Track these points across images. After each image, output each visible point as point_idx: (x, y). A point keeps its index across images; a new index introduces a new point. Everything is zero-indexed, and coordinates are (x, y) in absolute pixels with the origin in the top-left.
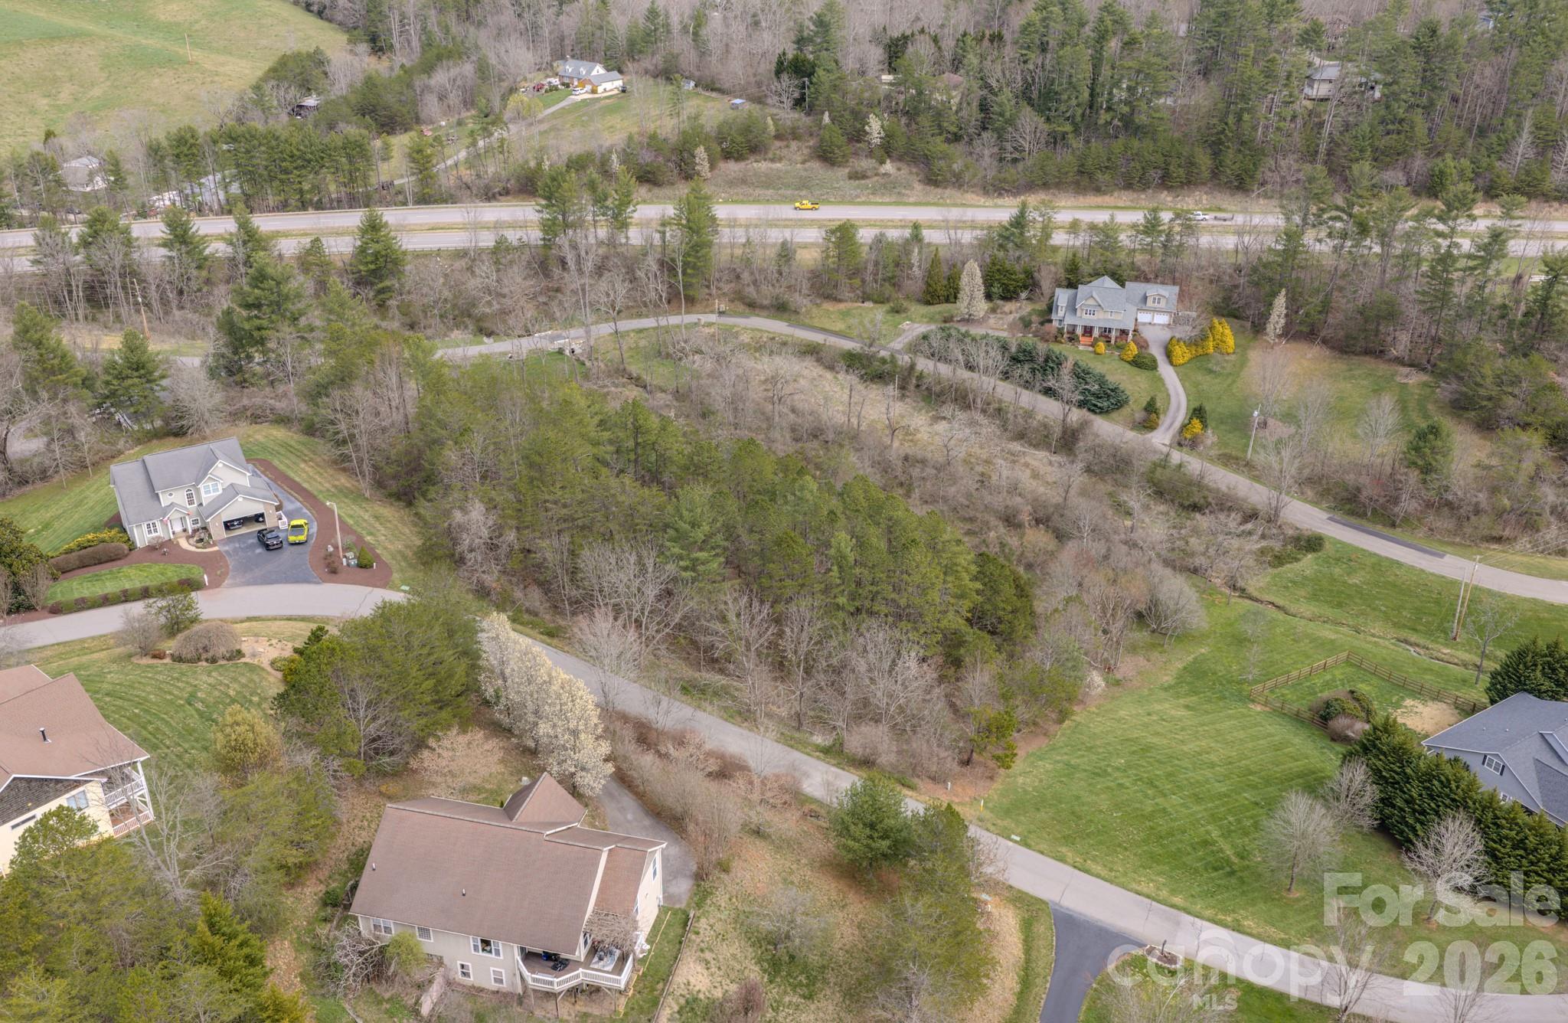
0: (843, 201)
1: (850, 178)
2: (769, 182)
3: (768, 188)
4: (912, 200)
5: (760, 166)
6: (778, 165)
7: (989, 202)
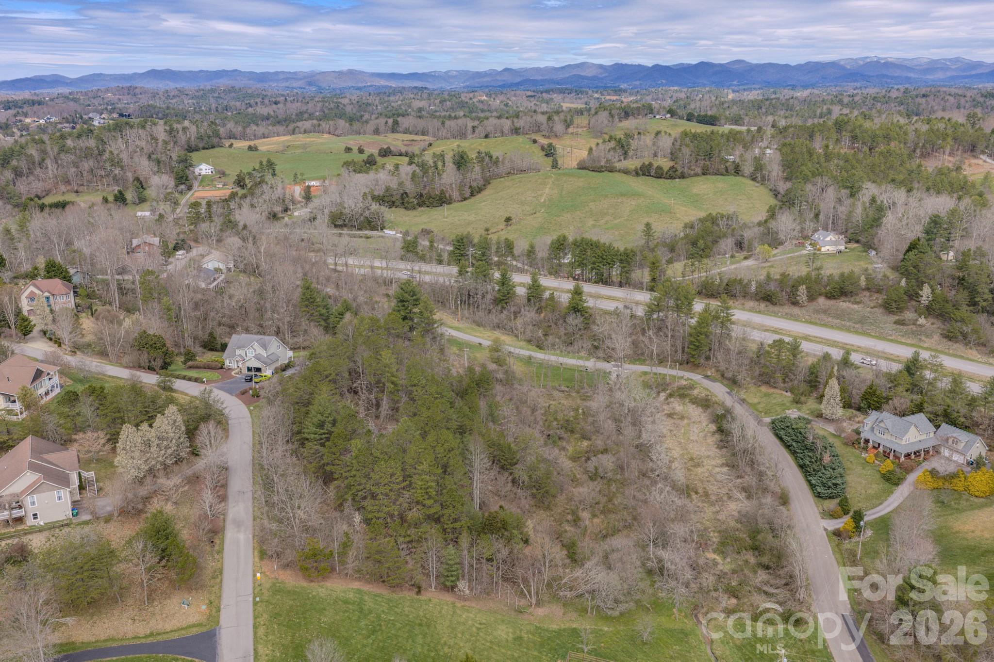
0: (882, 337)
1: (895, 323)
2: (841, 315)
3: (838, 318)
4: (926, 345)
5: (844, 305)
6: (856, 306)
7: (985, 359)
